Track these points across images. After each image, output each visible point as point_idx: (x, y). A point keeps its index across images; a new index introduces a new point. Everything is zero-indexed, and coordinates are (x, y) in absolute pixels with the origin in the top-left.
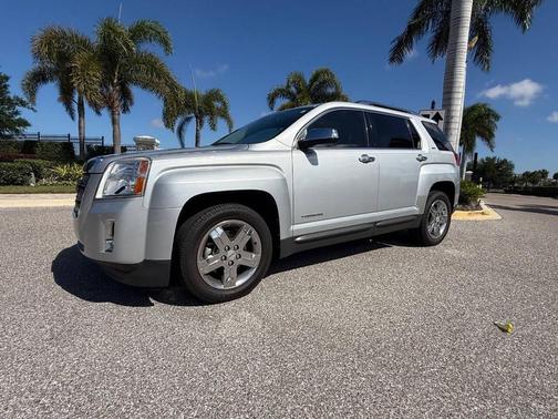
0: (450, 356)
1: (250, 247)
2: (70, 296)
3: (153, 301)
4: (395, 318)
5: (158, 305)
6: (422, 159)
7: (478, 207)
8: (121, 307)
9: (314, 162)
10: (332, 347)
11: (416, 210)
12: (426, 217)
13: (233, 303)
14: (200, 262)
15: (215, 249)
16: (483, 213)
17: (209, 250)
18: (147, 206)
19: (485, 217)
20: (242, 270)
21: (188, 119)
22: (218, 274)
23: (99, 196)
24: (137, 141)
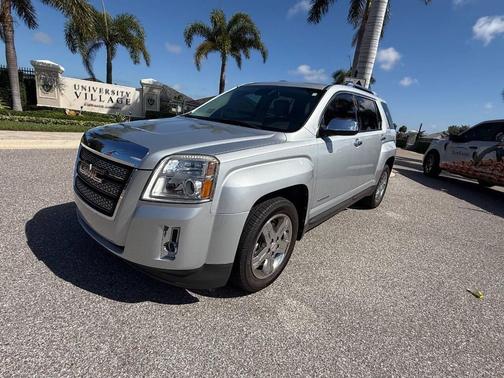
6: (383, 139)
11: (373, 182)
18: (214, 212)
22: (261, 267)
23: (146, 196)
24: (33, 63)
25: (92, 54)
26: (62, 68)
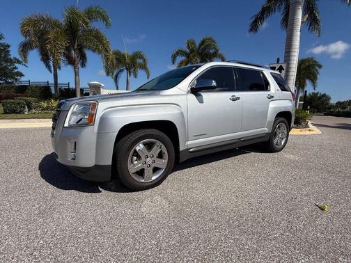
0: (287, 227)
1: (160, 156)
2: (50, 186)
3: (101, 189)
4: (252, 201)
5: (104, 192)
6: (271, 97)
7: (307, 126)
8: (81, 193)
9: (201, 101)
10: (212, 220)
11: (266, 130)
12: (273, 134)
13: (150, 190)
14: (130, 166)
15: (139, 157)
16: (310, 130)
17: (135, 158)
18: (96, 131)
19: (311, 133)
20: (156, 170)
21: (121, 71)
22: (141, 173)
23: (66, 125)
24: (90, 85)
25: (119, 75)
26: (103, 85)
